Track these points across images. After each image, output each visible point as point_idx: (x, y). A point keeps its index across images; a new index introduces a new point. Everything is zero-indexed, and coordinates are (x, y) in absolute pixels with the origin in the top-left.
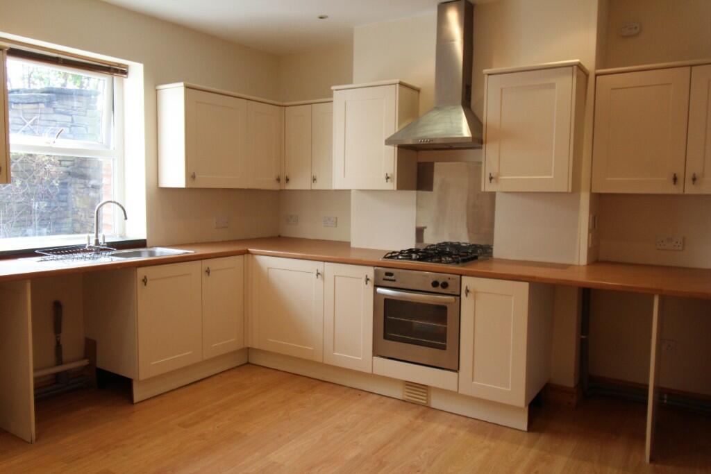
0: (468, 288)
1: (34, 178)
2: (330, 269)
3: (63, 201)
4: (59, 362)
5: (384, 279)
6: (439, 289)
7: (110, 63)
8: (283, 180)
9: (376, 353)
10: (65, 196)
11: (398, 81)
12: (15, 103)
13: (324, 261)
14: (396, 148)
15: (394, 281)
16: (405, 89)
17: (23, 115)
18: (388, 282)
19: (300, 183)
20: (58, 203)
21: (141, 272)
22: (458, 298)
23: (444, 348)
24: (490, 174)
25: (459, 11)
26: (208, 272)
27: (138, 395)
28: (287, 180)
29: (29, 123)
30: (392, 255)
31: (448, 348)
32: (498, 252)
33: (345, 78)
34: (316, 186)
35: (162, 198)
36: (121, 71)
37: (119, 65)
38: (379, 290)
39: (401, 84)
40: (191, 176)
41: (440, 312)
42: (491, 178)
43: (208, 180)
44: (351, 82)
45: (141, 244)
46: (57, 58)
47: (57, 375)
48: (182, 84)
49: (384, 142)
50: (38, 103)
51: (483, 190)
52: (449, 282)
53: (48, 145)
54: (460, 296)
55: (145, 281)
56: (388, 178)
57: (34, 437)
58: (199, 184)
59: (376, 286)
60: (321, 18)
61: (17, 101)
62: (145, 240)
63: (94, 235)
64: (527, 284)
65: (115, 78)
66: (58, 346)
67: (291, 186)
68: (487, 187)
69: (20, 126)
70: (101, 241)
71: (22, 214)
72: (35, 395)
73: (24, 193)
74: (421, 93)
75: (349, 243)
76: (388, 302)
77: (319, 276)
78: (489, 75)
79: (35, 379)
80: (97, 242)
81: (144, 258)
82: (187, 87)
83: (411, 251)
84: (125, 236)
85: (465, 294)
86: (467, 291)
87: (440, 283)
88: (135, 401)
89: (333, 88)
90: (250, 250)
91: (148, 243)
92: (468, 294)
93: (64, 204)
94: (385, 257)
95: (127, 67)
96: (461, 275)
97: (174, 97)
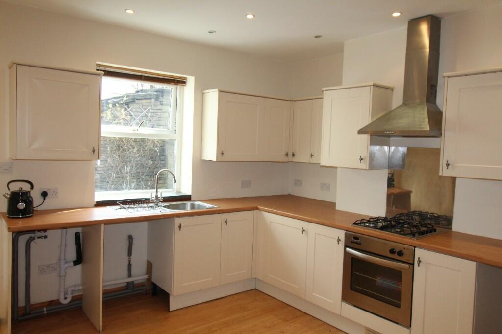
0: (420, 259)
1: (146, 146)
2: (312, 228)
3: (163, 161)
4: (130, 275)
5: (352, 242)
6: (395, 256)
7: (174, 77)
8: (290, 155)
9: (345, 298)
10: (164, 157)
11: (372, 83)
12: (137, 99)
13: (308, 222)
14: (369, 136)
15: (360, 244)
16: (378, 89)
17: (142, 107)
18: (355, 244)
19: (302, 157)
21: (178, 221)
22: (411, 266)
23: (398, 306)
24: (447, 161)
25: (428, 24)
26: (226, 222)
27: (173, 306)
28: (293, 155)
29: (145, 111)
30: (362, 222)
31: (402, 306)
33: (336, 80)
34: (313, 161)
36: (182, 82)
37: (181, 78)
38: (348, 249)
39: (374, 85)
40: (221, 153)
41: (396, 275)
42: (448, 165)
43: (231, 155)
44: (341, 85)
45: (187, 198)
46: (141, 76)
47: (128, 283)
48: (217, 90)
49: (357, 132)
50: (151, 99)
51: (440, 174)
52: (405, 252)
53: (133, 132)
54: (413, 264)
55: (180, 227)
56: (361, 159)
57: (101, 328)
58: (226, 158)
59: (346, 246)
60: (316, 37)
61: (138, 98)
62: (190, 196)
64: (474, 263)
65: (179, 86)
66: (130, 265)
67: (297, 159)
68: (444, 172)
69: (139, 114)
72: (103, 298)
73: (139, 155)
74: (394, 90)
75: (333, 205)
76: (354, 259)
77: (304, 232)
78: (448, 77)
80: (157, 196)
81: (188, 210)
82: (220, 92)
83: (377, 219)
84: (180, 192)
85: (417, 264)
86: (419, 261)
87: (397, 251)
88: (171, 309)
89: (323, 89)
90: (259, 207)
91: (192, 198)
92: (420, 264)
93: (163, 162)
94: (354, 224)
95: (186, 78)
96: (415, 247)
97: (212, 97)
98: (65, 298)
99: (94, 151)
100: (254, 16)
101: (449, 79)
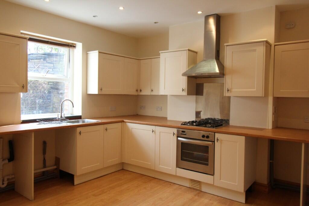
0: (218, 139)
1: (38, 89)
2: (158, 129)
3: (49, 99)
4: (45, 166)
5: (181, 134)
6: (205, 139)
7: (68, 43)
8: (139, 91)
9: (178, 166)
10: (50, 97)
11: (187, 49)
13: (156, 126)
14: (187, 77)
15: (186, 134)
16: (190, 52)
17: (34, 64)
18: (183, 135)
19: (146, 92)
20: (47, 100)
21: (79, 129)
22: (213, 143)
23: (207, 165)
24: (228, 89)
25: (214, 19)
26: (106, 130)
27: (76, 182)
28: (141, 91)
29: (36, 67)
30: (185, 123)
31: (209, 165)
32: (231, 123)
33: (165, 47)
34: (153, 93)
35: (89, 98)
36: (73, 46)
37: (72, 44)
38: (179, 139)
39: (189, 50)
40: (100, 89)
41: (205, 149)
42: (228, 90)
43: (107, 91)
44: (168, 50)
45: (79, 117)
46: (48, 41)
47: (44, 172)
48: (97, 51)
49: (181, 75)
50: (40, 59)
51: (224, 95)
52: (210, 136)
53: (43, 77)
54: (214, 142)
55: (80, 133)
56: (183, 90)
57: (33, 198)
58: (103, 92)
59: (178, 137)
60: (155, 23)
61: (32, 58)
62: (81, 116)
63: (60, 113)
64: (244, 137)
65: (71, 49)
66: (44, 160)
67: (142, 93)
68: (227, 94)
69: (33, 69)
70: (63, 116)
71: (32, 104)
72: (34, 181)
73: (33, 96)
74: (198, 54)
75: (167, 118)
76: (183, 144)
77: (153, 132)
78: (227, 46)
79: (34, 174)
80: (61, 116)
81: (80, 123)
82: (99, 52)
83: (193, 122)
84: (73, 114)
85: (216, 141)
86: (218, 140)
87: (206, 136)
88: (75, 185)
89: (160, 52)
90: (124, 120)
91: (82, 117)
92: (218, 141)
93: (49, 100)
94: (182, 124)
95: (75, 44)
96: (215, 133)
97: (94, 56)
98: (3, 184)
99: (23, 87)
100: (124, 8)
101: (227, 47)
